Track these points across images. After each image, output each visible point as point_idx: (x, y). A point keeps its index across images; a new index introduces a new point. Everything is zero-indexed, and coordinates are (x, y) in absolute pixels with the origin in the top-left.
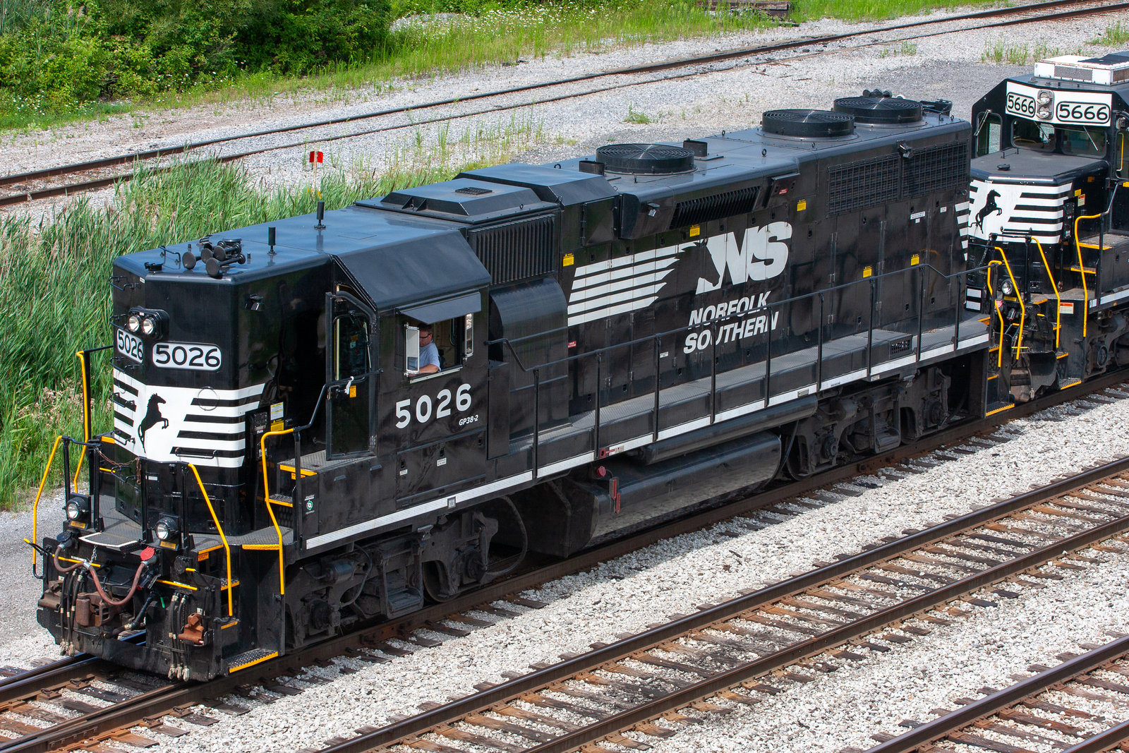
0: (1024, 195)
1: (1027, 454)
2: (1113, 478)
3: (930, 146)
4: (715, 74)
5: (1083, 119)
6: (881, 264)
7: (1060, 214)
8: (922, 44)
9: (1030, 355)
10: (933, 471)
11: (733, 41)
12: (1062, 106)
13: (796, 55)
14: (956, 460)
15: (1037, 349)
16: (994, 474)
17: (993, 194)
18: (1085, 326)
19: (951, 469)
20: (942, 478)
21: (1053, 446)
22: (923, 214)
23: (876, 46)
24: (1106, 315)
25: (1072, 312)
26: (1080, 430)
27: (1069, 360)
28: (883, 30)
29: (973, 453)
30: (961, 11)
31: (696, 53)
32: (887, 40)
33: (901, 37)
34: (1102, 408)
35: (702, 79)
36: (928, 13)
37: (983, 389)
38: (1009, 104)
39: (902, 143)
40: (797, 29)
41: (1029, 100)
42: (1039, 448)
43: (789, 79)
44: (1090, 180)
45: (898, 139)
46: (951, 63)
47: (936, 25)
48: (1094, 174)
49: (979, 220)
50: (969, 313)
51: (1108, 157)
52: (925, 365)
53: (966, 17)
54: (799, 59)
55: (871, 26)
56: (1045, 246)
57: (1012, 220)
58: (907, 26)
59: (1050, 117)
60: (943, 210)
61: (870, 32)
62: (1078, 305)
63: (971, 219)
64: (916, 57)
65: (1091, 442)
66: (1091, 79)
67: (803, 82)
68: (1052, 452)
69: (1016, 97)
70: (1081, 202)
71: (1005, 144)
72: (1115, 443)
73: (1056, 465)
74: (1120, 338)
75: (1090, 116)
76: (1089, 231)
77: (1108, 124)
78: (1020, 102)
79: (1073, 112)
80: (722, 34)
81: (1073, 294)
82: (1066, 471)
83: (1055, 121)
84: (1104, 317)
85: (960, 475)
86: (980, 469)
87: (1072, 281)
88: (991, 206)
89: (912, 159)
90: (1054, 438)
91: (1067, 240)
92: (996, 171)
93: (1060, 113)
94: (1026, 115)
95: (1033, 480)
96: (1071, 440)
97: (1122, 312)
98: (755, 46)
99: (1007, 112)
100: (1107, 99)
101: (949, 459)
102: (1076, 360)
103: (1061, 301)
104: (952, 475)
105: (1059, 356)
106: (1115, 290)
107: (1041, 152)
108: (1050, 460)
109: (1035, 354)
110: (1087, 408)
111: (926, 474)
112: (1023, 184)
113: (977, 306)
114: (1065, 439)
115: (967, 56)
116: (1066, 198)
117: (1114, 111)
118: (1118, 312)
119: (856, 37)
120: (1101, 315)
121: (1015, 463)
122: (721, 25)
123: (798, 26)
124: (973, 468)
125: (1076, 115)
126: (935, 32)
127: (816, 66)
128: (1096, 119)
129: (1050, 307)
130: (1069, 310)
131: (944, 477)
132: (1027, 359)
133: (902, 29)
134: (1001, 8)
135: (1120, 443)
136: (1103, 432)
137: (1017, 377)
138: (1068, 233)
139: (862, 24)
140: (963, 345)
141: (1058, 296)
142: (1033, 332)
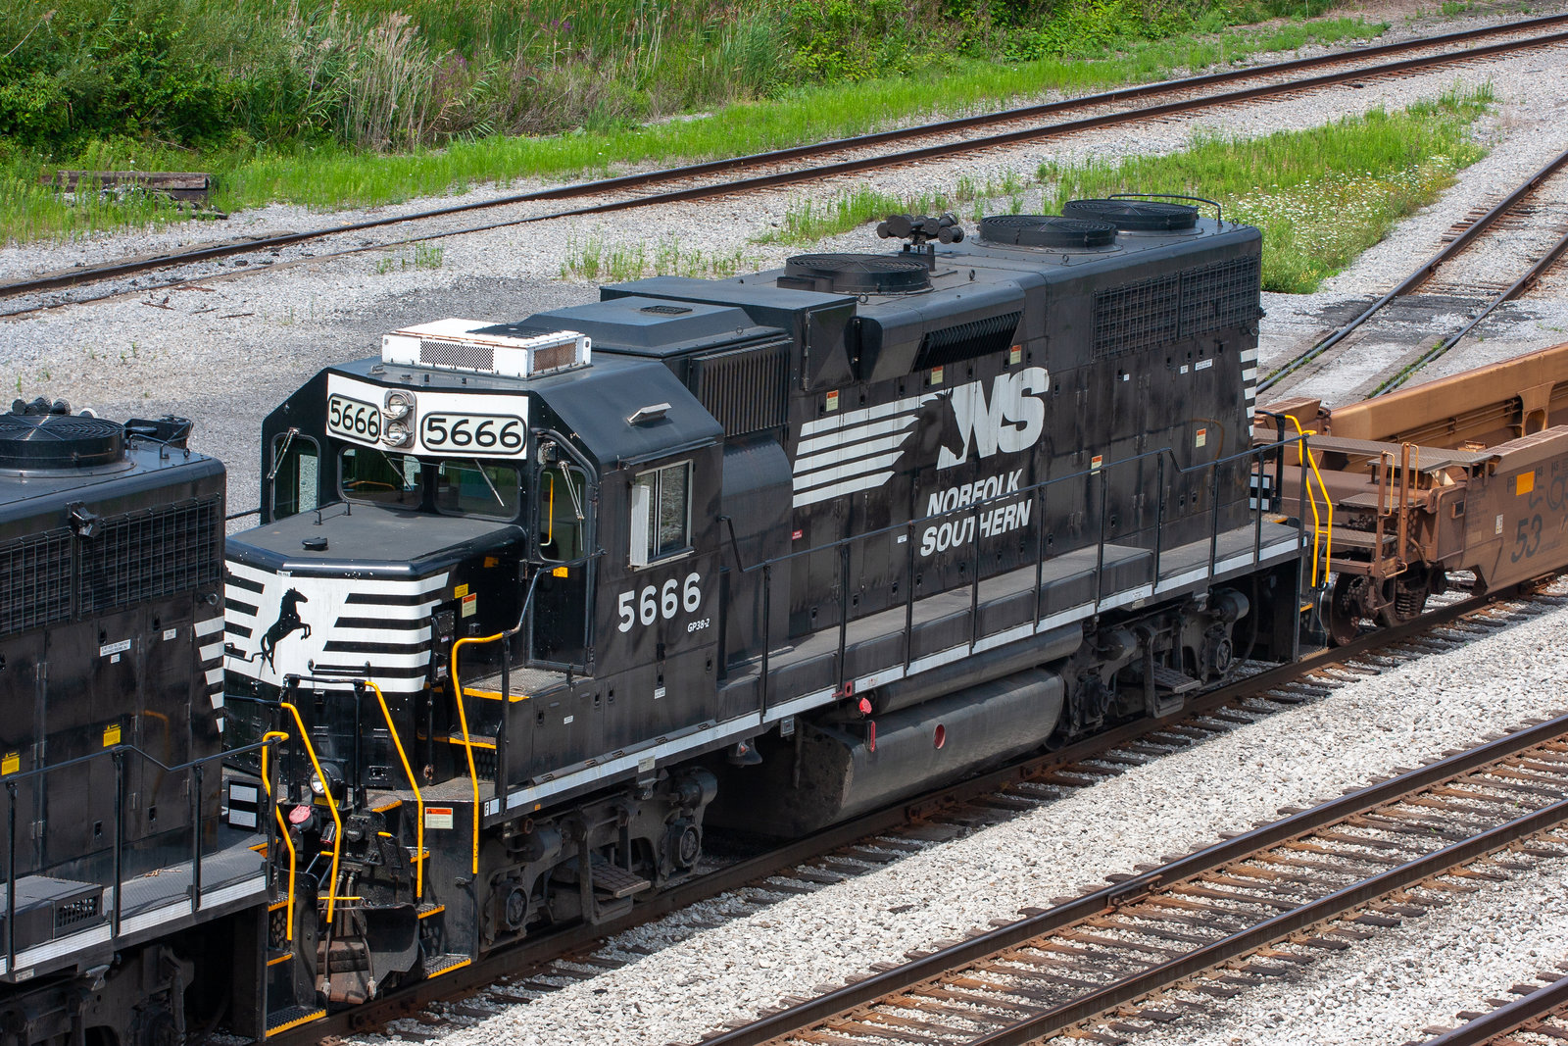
0: (354, 599)
1: (657, 990)
2: (815, 1029)
3: (138, 511)
4: (75, 307)
5: (474, 445)
6: (40, 747)
7: (426, 633)
8: (451, 249)
9: (367, 913)
10: (487, 1024)
11: (112, 248)
12: (431, 421)
13: (223, 270)
14: (527, 1002)
15: (382, 900)
16: (599, 1027)
17: (292, 598)
18: (475, 854)
19: (520, 1018)
20: (504, 1036)
21: (705, 973)
22: (126, 645)
23: (369, 253)
24: (521, 828)
25: (450, 826)
26: (753, 942)
27: (447, 919)
28: (381, 223)
29: (559, 988)
30: (522, 188)
31: (40, 271)
32: (389, 241)
33: (415, 235)
34: (792, 903)
35: (52, 318)
36: (462, 192)
37: (258, 983)
38: (333, 417)
39: (77, 507)
40: (224, 224)
41: (369, 410)
42: (680, 978)
43: (211, 316)
44: (489, 562)
45: (69, 499)
46: (505, 281)
47: (478, 212)
48: (496, 552)
49: (267, 647)
50: (234, 834)
51: (523, 520)
52: (131, 943)
53: (532, 198)
54: (229, 278)
55: (359, 217)
56: (392, 698)
57: (332, 646)
58: (426, 216)
59: (408, 443)
60: (169, 634)
61: (358, 227)
62: (461, 811)
63: (251, 645)
64: (441, 272)
65: (774, 965)
66: (491, 368)
67: (236, 321)
68: (703, 984)
69: (344, 403)
70: (469, 609)
71: (327, 495)
72: (816, 964)
73: (711, 1007)
74: (557, 868)
75: (489, 439)
76: (487, 663)
77: (523, 456)
78: (352, 413)
79: (454, 433)
80: (87, 234)
81: (453, 789)
82: (730, 1018)
83: (419, 449)
84: (517, 833)
85: (537, 1030)
86: (572, 1018)
87: (452, 763)
88: (288, 620)
89: (100, 538)
90: (706, 958)
91: (440, 684)
92: (301, 552)
93: (428, 434)
94: (365, 439)
95: (670, 1035)
96: (736, 960)
97: (558, 820)
98: (148, 255)
99: (329, 433)
100: (520, 406)
101: (515, 1001)
102: (460, 918)
103: (426, 804)
104: (522, 1030)
105: (426, 911)
106: (536, 779)
107: (394, 510)
108: (699, 999)
109: (377, 911)
110: (764, 903)
111: (475, 1030)
112: (351, 577)
113: (249, 819)
114: (726, 959)
115: (535, 268)
116: (437, 602)
117: (534, 430)
118: (549, 819)
119: (332, 237)
120: (510, 829)
121: (637, 1006)
122: (87, 217)
123: (225, 218)
124: (560, 1017)
125: (459, 438)
126: (475, 226)
127: (261, 289)
128: (498, 446)
129: (402, 819)
130: (444, 821)
131: (508, 1033)
132: (362, 921)
133: (415, 222)
134: (596, 181)
135: (827, 965)
136: (794, 944)
137: (342, 955)
138: (441, 670)
139: (343, 214)
140: (212, 900)
141: (418, 795)
142: (373, 867)
